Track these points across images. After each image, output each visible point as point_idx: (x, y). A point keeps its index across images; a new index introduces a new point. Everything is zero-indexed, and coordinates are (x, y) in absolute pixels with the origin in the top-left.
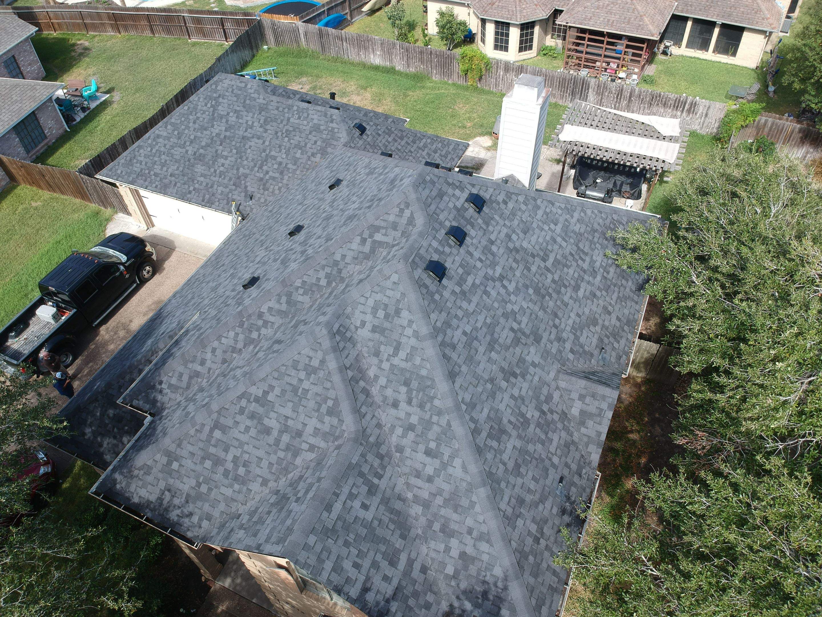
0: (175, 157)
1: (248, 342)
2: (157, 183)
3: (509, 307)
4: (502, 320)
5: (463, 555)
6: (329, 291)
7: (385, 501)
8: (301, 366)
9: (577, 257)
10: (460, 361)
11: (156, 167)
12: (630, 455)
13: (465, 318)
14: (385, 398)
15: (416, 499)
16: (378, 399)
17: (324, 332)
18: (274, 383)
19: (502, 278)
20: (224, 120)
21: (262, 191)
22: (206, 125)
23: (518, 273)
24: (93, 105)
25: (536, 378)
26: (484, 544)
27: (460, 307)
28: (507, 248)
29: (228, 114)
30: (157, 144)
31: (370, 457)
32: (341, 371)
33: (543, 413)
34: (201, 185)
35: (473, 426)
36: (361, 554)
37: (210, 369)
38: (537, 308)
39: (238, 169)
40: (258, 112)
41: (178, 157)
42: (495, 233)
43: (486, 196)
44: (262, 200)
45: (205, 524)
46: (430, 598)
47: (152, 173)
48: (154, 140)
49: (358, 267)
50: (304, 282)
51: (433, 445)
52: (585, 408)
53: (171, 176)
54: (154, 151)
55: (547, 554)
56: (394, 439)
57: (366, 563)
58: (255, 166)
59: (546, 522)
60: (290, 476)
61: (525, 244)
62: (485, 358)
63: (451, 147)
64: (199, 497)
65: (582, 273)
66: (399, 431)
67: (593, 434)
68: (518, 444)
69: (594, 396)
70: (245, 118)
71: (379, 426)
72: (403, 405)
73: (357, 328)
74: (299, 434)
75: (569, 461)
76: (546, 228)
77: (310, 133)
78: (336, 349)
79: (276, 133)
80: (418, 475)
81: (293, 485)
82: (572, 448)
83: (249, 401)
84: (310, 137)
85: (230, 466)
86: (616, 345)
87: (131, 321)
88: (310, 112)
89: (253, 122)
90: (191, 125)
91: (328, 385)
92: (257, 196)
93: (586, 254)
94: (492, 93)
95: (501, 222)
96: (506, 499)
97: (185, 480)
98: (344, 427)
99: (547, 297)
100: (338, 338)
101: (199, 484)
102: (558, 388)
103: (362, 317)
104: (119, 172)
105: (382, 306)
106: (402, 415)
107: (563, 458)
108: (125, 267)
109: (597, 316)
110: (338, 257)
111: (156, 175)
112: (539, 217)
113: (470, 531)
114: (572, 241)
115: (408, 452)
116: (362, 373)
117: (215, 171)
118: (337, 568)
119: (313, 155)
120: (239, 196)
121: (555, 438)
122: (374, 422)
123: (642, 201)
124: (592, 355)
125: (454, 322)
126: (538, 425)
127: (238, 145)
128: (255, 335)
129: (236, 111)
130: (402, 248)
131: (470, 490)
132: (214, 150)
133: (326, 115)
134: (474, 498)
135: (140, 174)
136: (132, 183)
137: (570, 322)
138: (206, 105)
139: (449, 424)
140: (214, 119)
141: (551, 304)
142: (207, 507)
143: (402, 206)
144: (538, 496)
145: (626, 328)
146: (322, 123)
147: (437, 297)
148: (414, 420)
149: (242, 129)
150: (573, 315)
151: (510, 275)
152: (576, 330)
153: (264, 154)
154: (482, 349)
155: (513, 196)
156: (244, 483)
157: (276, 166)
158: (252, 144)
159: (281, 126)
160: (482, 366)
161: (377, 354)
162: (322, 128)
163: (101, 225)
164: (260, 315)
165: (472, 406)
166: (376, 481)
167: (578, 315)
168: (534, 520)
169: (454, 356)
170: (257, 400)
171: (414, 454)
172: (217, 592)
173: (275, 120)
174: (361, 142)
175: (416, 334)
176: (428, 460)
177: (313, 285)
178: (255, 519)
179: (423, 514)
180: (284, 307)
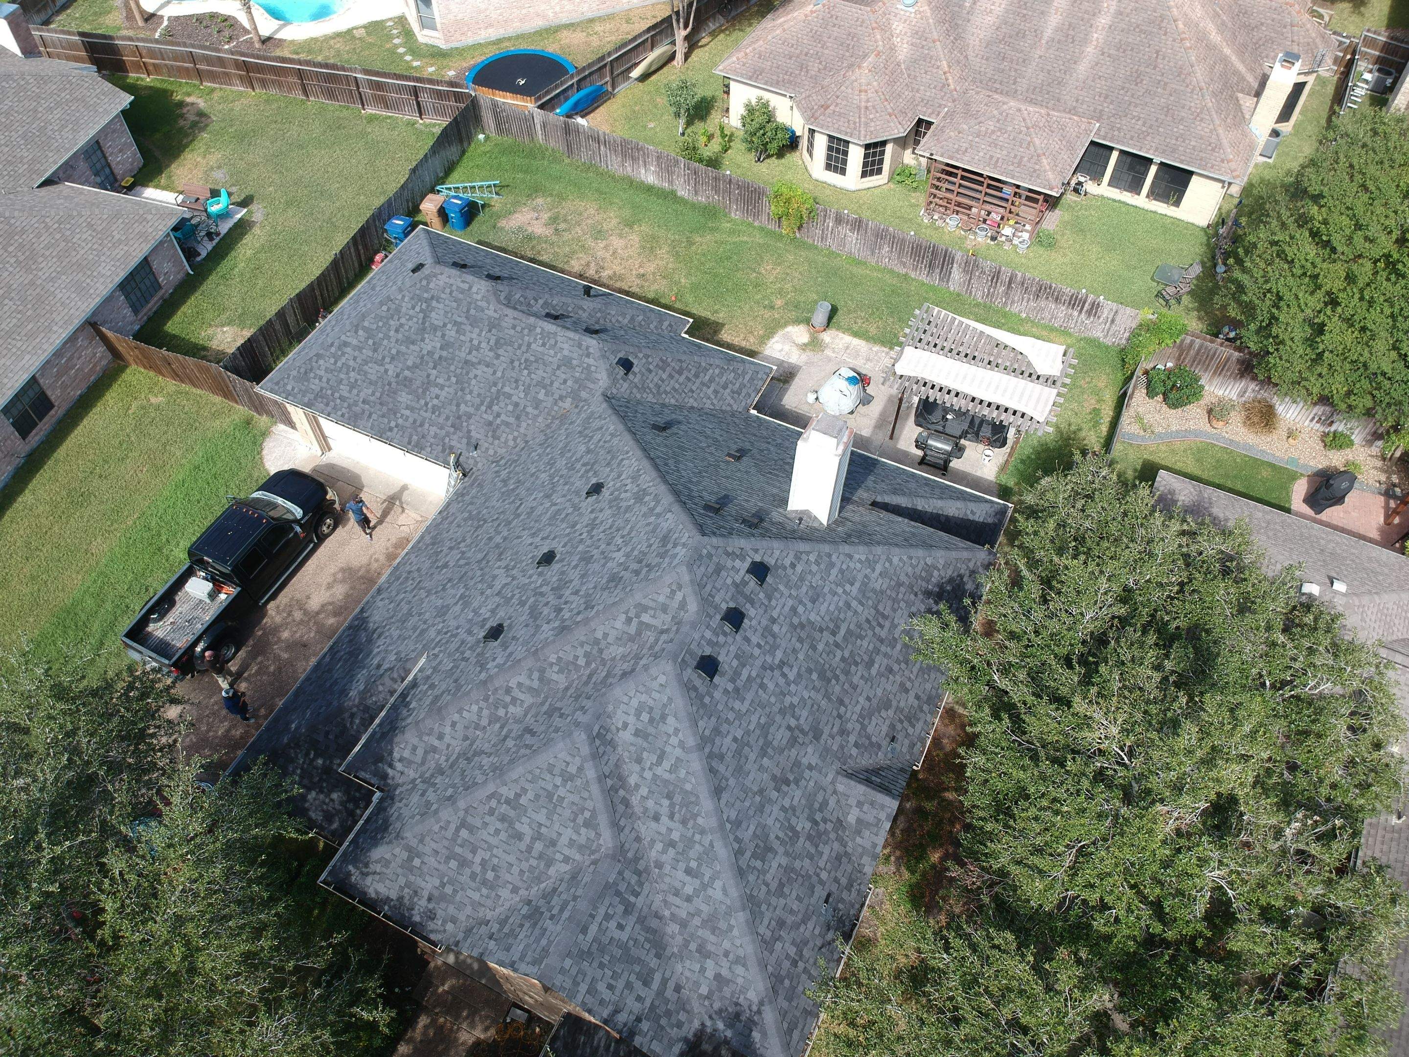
0: (369, 376)
1: (494, 719)
2: (344, 410)
3: (788, 700)
4: (778, 718)
5: (718, 977)
6: (588, 672)
7: (641, 920)
8: (556, 771)
9: (874, 624)
10: (728, 774)
11: (342, 387)
12: (941, 821)
13: (737, 722)
14: (646, 810)
15: (674, 917)
16: (638, 810)
17: (584, 736)
18: (528, 786)
19: (783, 663)
20: (439, 334)
21: (490, 440)
22: (414, 337)
23: (801, 656)
24: (224, 228)
25: (812, 784)
26: (740, 967)
27: (732, 709)
28: (792, 625)
29: (445, 325)
30: (343, 354)
31: (627, 874)
32: (600, 781)
33: (816, 823)
34: (406, 420)
35: (736, 846)
36: (615, 976)
37: (449, 745)
38: (820, 697)
39: (458, 405)
40: (487, 328)
41: (373, 378)
42: (778, 609)
43: (770, 561)
44: (491, 452)
45: (450, 927)
46: (682, 1016)
47: (337, 395)
48: (339, 348)
49: (621, 649)
50: (559, 659)
51: (693, 864)
52: (863, 816)
53: (364, 402)
54: (339, 364)
55: (804, 977)
56: (653, 854)
57: (620, 984)
58: (482, 403)
59: (806, 943)
60: (543, 886)
61: (813, 617)
62: (756, 766)
63: (747, 377)
64: (443, 898)
65: (878, 644)
66: (659, 846)
67: (868, 845)
68: (784, 861)
69: (872, 804)
70: (468, 334)
71: (638, 839)
72: (665, 819)
73: (618, 730)
74: (553, 843)
75: (839, 875)
76: (840, 590)
77: (559, 367)
78: (596, 756)
79: (512, 362)
80: (677, 894)
81: (547, 896)
82: (844, 860)
83: (499, 802)
84: (558, 372)
85: (478, 869)
86: (910, 730)
87: (308, 597)
88: (559, 338)
89: (480, 343)
90: (392, 333)
91: (586, 795)
92: (484, 445)
93: (885, 617)
94: (816, 248)
95: (786, 592)
96: (766, 922)
97: (427, 878)
98: (601, 842)
99: (833, 682)
100: (598, 742)
101: (443, 885)
102: (835, 792)
103: (624, 718)
104: (289, 387)
105: (647, 709)
106: (663, 830)
107: (833, 873)
108: (301, 526)
109: (891, 697)
110: (599, 635)
111: (342, 398)
112: (832, 578)
113: (726, 954)
114: (870, 603)
115: (667, 869)
116: (622, 779)
117: (426, 404)
118: (592, 991)
119: (561, 398)
120: (460, 443)
121: (826, 850)
122: (634, 835)
123: (1006, 449)
124: (879, 747)
125: (725, 727)
126: (809, 837)
127: (459, 371)
128: (501, 712)
129: (456, 323)
130: (671, 641)
131: (728, 914)
132: (425, 374)
133: (580, 346)
134: (733, 922)
135: (319, 395)
136: (309, 405)
137: (858, 709)
138: (413, 308)
139: (711, 845)
140: (424, 329)
141: (837, 689)
142: (451, 910)
143: (674, 588)
144: (800, 916)
145: (926, 708)
147: (707, 700)
148: (675, 836)
149: (465, 349)
150: (861, 700)
151: (792, 659)
152: (865, 717)
153: (494, 389)
154: (752, 756)
155: (804, 557)
156: (492, 888)
157: (510, 408)
158: (479, 372)
159: (518, 352)
160: (751, 777)
161: (639, 761)
162: (575, 362)
163: (255, 443)
164: (508, 691)
165: (737, 824)
166: (632, 899)
167: (868, 699)
168: (793, 943)
169: (722, 768)
170: (508, 802)
171: (673, 870)
172: (436, 967)
173: (511, 344)
174: (626, 385)
175: (682, 744)
176: (688, 879)
177: (568, 663)
178: (506, 930)
179: (680, 934)
180: (536, 684)
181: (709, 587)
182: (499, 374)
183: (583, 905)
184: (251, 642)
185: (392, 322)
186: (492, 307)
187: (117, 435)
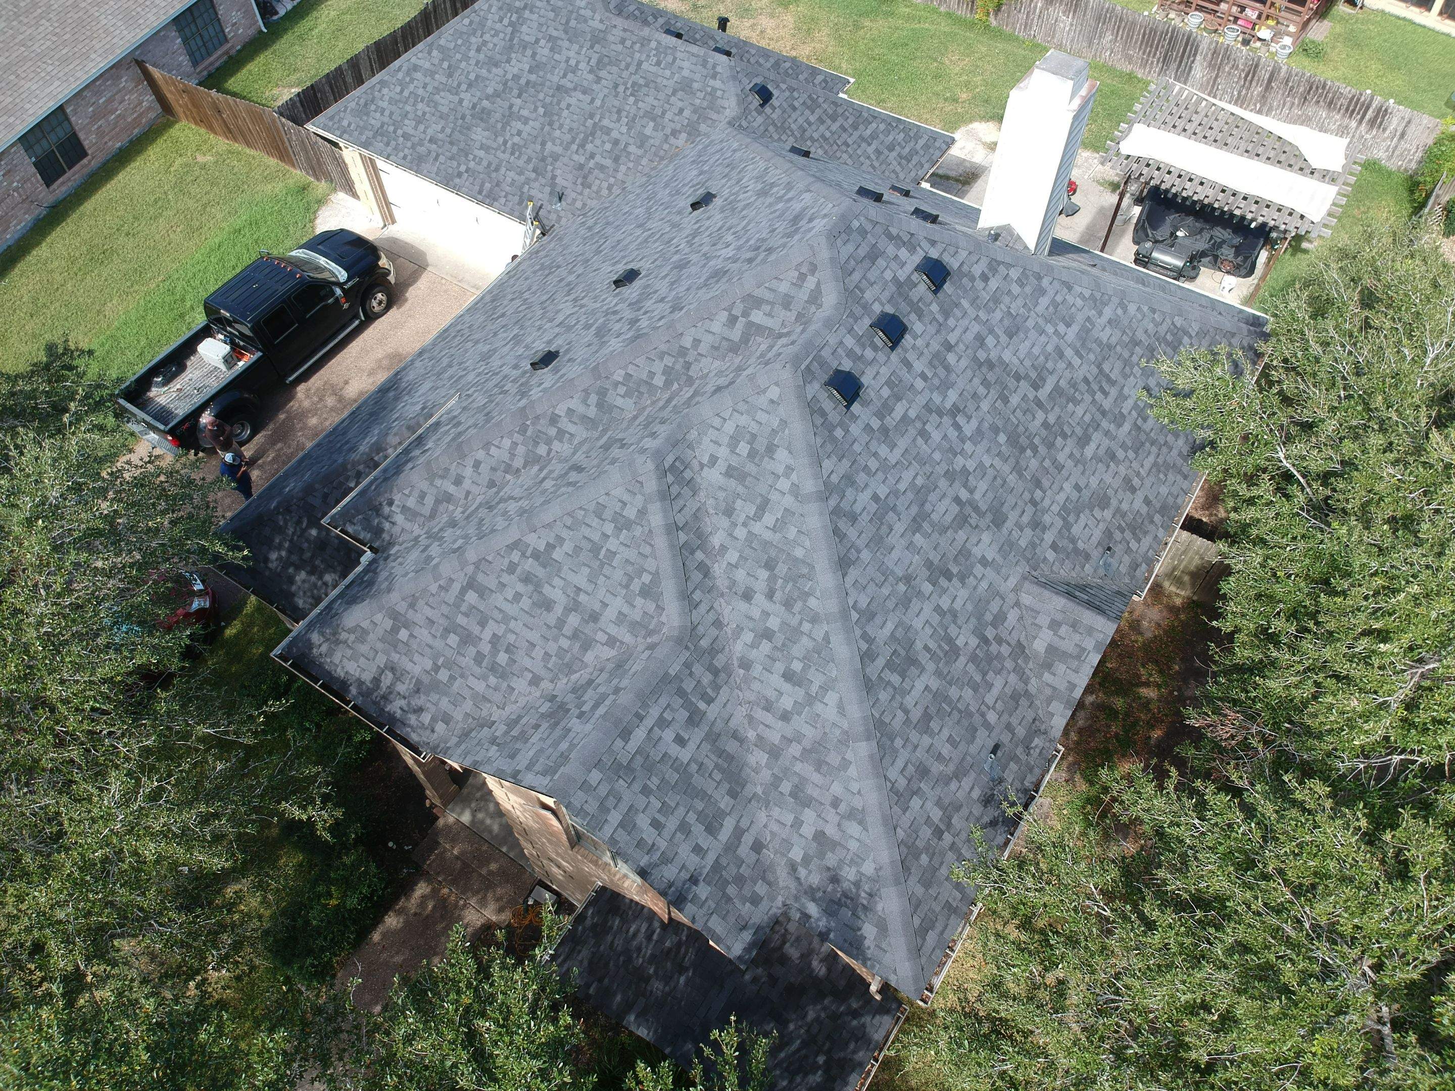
0: (440, 108)
1: (532, 460)
2: (406, 151)
3: (959, 461)
4: (943, 483)
5: (819, 836)
6: (666, 396)
7: (713, 738)
8: (608, 514)
9: (1095, 387)
10: (861, 543)
11: (406, 122)
13: (880, 474)
14: (734, 582)
15: (761, 741)
16: (721, 583)
17: (650, 466)
18: (565, 534)
19: (955, 410)
20: (529, 52)
21: (579, 188)
22: (498, 57)
23: (985, 406)
25: (984, 585)
26: (854, 824)
27: (875, 454)
28: (975, 359)
29: (537, 41)
30: (412, 80)
31: (698, 669)
32: (668, 532)
33: (985, 641)
34: (479, 164)
35: (864, 646)
36: (665, 809)
37: (468, 493)
38: (1006, 468)
39: (543, 144)
40: (588, 45)
41: (445, 110)
42: (957, 332)
43: (953, 263)
44: (579, 204)
45: (440, 727)
46: (761, 889)
47: (400, 132)
48: (408, 73)
49: (717, 363)
50: (628, 376)
51: (797, 666)
52: (1057, 642)
53: (431, 140)
54: (406, 93)
56: (738, 648)
57: (672, 824)
58: (573, 142)
59: (958, 808)
60: (575, 677)
61: (1007, 356)
62: (904, 542)
63: (921, 142)
64: (435, 686)
65: (1098, 416)
66: (748, 637)
67: (1062, 686)
68: (935, 684)
69: (1074, 625)
70: (564, 52)
71: (718, 624)
72: (759, 598)
73: (702, 466)
74: (594, 617)
75: (1014, 721)
76: (1050, 329)
77: (674, 93)
78: (666, 496)
79: (616, 86)
80: (768, 707)
81: (578, 691)
82: (1023, 702)
83: (523, 554)
84: (673, 99)
85: (486, 648)
86: (1134, 545)
87: (346, 383)
88: (679, 55)
89: (578, 62)
90: (472, 53)
91: (647, 550)
92: (571, 195)
93: (1113, 383)
94: (1017, 38)
95: (972, 313)
96: (900, 763)
97: (417, 658)
98: (664, 619)
99: (1029, 452)
100: (670, 478)
101: (436, 668)
102: (1017, 604)
103: (712, 449)
104: (345, 123)
105: (748, 437)
106: (756, 613)
107: (1005, 716)
108: (343, 290)
109: (1110, 492)
110: (687, 342)
111: (406, 136)
112: (1040, 309)
113: (835, 803)
114: (1092, 357)
115: (757, 670)
116: (702, 538)
117: (505, 142)
118: (628, 824)
120: (541, 193)
121: (998, 683)
122: (711, 617)
123: (1253, 280)
124: (1087, 557)
125: (862, 478)
126: (973, 658)
127: (548, 100)
128: (542, 450)
129: (551, 38)
130: (793, 343)
131: (844, 742)
132: (506, 104)
133: (704, 64)
134: (849, 756)
135: (379, 132)
136: (366, 145)
137: (1061, 498)
138: (501, 20)
139: (827, 639)
140: (511, 47)
141: (1034, 463)
142: (445, 704)
143: (804, 270)
144: (952, 767)
145: (1157, 518)
146: (697, 77)
147: (839, 433)
148: (773, 623)
149: (559, 72)
150: (1067, 486)
151: (971, 406)
152: (1069, 511)
153: (590, 123)
154: (899, 527)
155: (1002, 268)
156: (503, 676)
157: (608, 146)
158: (573, 101)
159: (625, 74)
160: (895, 555)
161: (729, 512)
162: (696, 85)
163: (308, 209)
164: (554, 420)
165: (868, 615)
166: (702, 705)
167: (1077, 488)
168: (939, 803)
169: (852, 533)
170: (536, 555)
171: (766, 673)
172: (448, 827)
173: (616, 62)
174: (760, 120)
175: (795, 490)
176: (786, 687)
177: (641, 382)
178: (514, 733)
179: (768, 766)
180: (592, 412)
181: (856, 276)
182: (598, 103)
183: (625, 699)
184: (271, 426)
185: (473, 40)
186: (597, 17)
187: (153, 192)
